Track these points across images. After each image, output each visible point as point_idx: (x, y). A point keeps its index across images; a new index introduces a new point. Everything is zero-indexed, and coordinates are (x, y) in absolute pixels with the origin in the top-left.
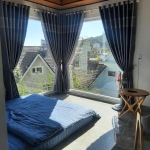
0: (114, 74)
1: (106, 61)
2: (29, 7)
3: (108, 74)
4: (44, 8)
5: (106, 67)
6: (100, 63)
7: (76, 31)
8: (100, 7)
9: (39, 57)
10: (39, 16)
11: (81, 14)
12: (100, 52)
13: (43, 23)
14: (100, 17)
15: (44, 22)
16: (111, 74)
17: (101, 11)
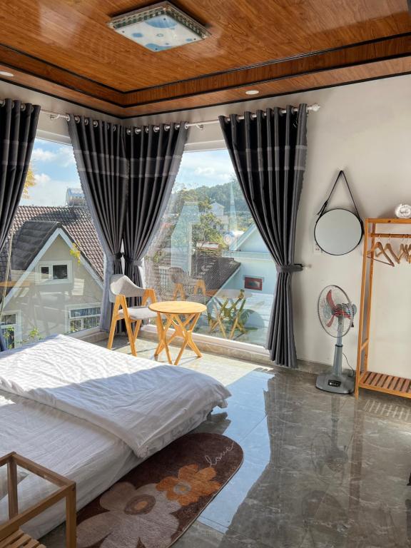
0: (258, 283)
1: (239, 250)
2: (36, 108)
3: (243, 282)
4: (84, 111)
5: (239, 264)
6: (224, 256)
7: (164, 174)
8: (222, 118)
9: (59, 236)
10: (70, 134)
11: (176, 133)
12: (226, 228)
13: (79, 152)
14: (223, 141)
15: (82, 148)
16: (252, 284)
17: (226, 128)
